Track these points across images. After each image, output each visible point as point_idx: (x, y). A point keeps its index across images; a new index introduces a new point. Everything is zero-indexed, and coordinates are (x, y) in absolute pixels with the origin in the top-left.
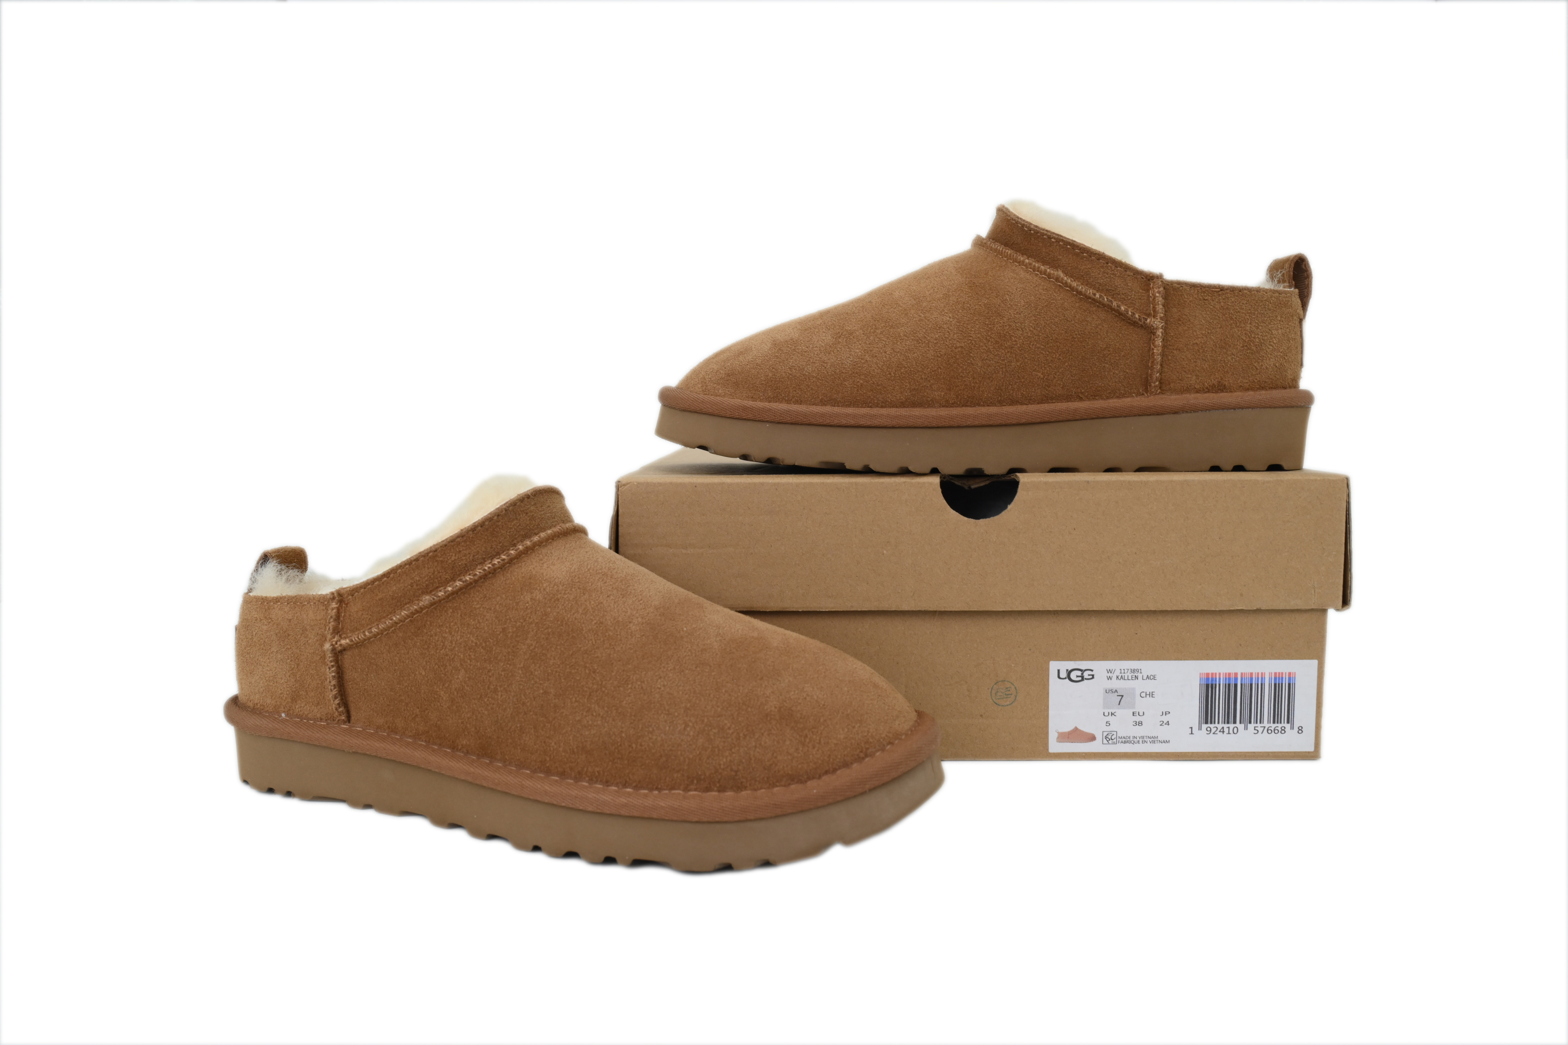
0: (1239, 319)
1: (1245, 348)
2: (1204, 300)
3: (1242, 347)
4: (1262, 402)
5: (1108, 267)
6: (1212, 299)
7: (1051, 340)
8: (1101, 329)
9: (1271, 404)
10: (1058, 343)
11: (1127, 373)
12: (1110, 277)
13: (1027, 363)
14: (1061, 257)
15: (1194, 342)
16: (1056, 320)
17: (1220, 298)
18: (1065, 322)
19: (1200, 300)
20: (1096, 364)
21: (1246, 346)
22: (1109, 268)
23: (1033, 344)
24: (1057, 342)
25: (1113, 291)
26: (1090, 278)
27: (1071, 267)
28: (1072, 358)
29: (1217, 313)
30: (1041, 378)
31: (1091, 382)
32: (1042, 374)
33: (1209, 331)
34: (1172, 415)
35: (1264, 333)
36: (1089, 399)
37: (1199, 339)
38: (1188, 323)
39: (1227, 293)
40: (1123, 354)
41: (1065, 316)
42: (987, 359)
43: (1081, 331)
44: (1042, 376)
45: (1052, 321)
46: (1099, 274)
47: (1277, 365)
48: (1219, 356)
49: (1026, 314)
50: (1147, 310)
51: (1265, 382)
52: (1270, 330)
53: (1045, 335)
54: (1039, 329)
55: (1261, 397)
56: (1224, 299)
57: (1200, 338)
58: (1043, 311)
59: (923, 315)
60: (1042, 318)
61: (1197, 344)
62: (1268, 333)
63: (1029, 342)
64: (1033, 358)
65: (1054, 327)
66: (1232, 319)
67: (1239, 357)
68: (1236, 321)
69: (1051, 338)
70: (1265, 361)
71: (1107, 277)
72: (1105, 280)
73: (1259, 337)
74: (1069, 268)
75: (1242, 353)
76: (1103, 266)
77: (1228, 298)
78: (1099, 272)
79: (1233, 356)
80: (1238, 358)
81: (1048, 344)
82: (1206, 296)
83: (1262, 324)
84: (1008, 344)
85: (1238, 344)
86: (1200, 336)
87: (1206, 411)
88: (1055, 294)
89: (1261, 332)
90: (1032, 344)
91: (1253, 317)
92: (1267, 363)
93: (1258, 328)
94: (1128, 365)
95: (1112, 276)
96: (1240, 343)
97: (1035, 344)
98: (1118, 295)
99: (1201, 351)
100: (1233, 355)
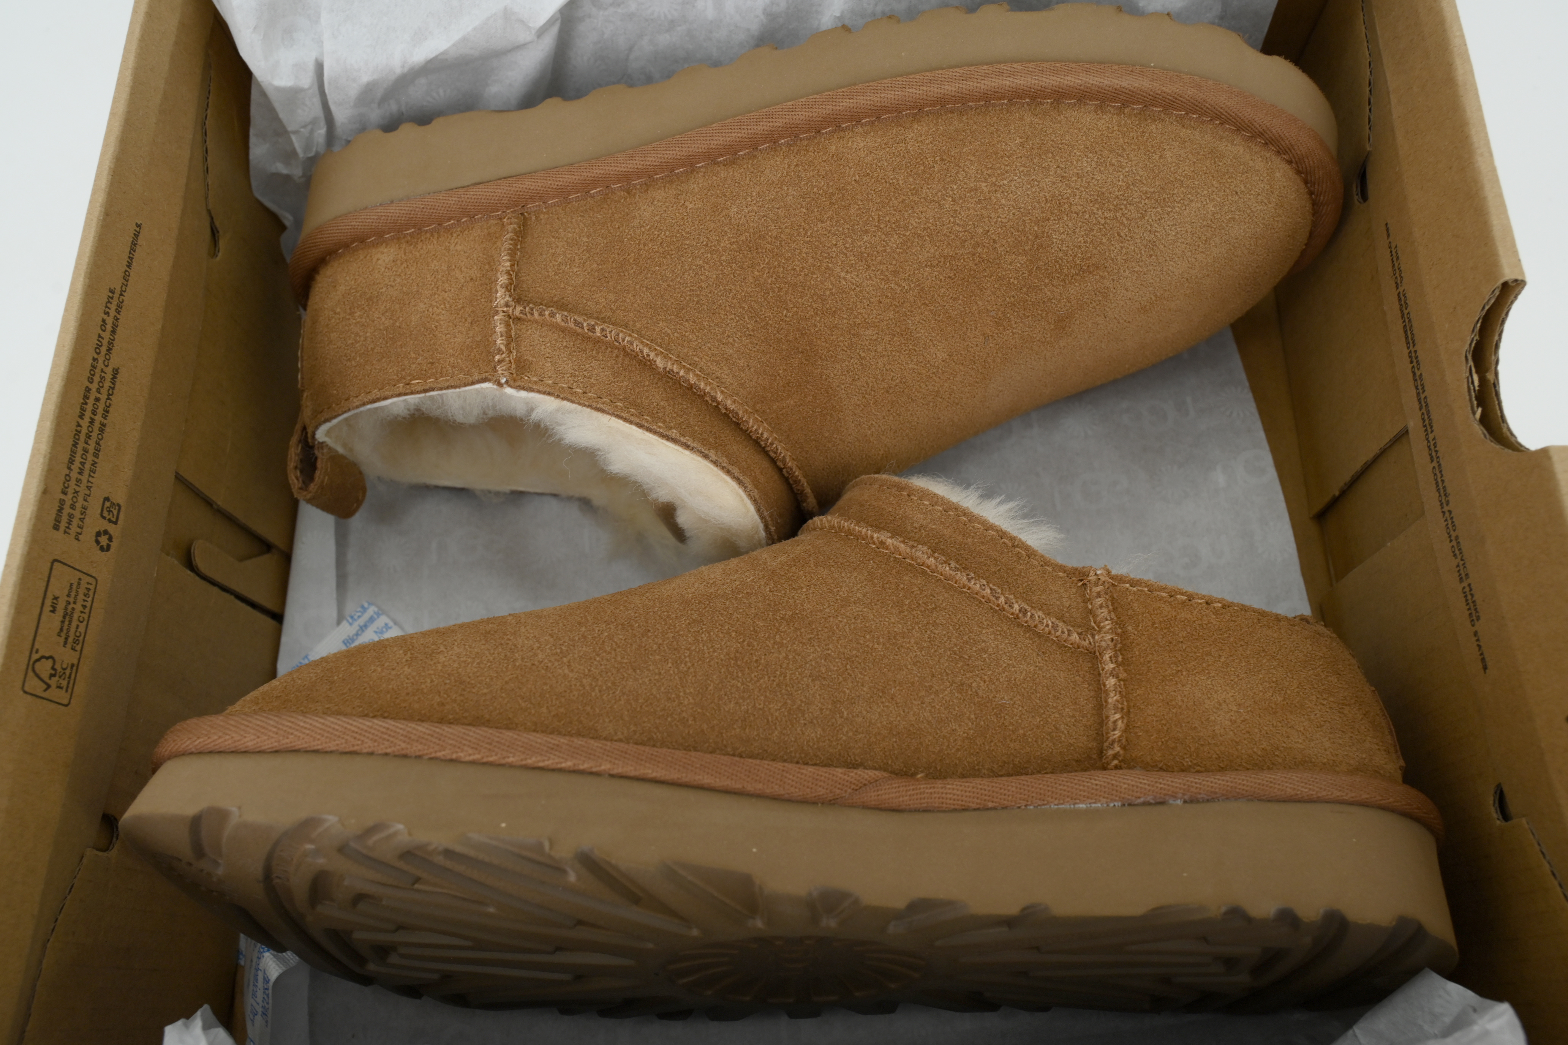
10: (661, 251)
11: (553, 237)
12: (579, 372)
14: (662, 403)
42: (778, 208)
58: (688, 298)
59: (892, 285)
60: (689, 285)
72: (587, 366)
76: (592, 387)
78: (598, 378)
84: (744, 238)
88: (669, 331)
95: (577, 373)
98: (566, 347)
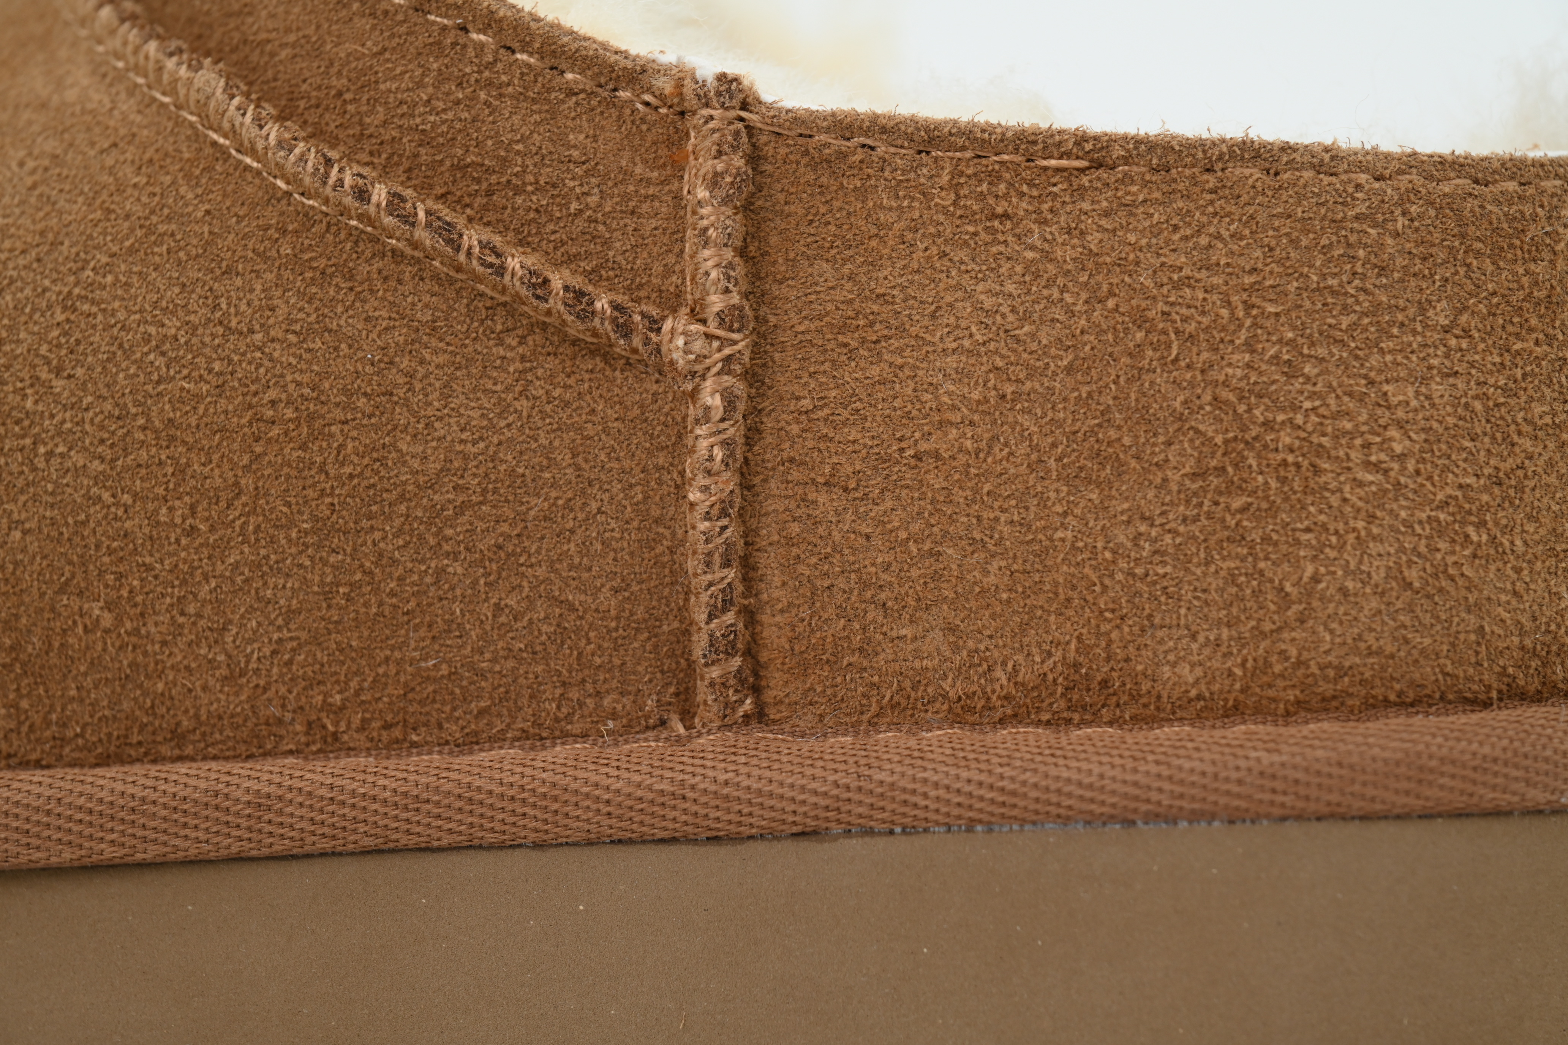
0: (1185, 320)
1: (1215, 481)
2: (994, 216)
3: (1194, 476)
4: (1279, 785)
5: (464, 46)
6: (1039, 212)
7: (144, 428)
8: (410, 375)
9: (1334, 797)
10: (183, 448)
11: (572, 609)
13: (24, 550)
15: (923, 446)
16: (172, 325)
17: (1086, 206)
18: (214, 336)
19: (968, 217)
20: (394, 562)
21: (1221, 470)
22: (471, 53)
23: (50, 454)
24: (172, 439)
25: (489, 171)
26: (373, 102)
27: (294, 45)
28: (258, 528)
29: (1063, 289)
30: (107, 631)
31: (381, 655)
32: (108, 606)
33: (1009, 389)
34: (789, 845)
35: (1332, 401)
36: (374, 747)
37: (954, 433)
38: (895, 343)
39: (1127, 180)
40: (538, 505)
41: (216, 307)
43: (299, 384)
44: (107, 620)
45: (152, 330)
46: (420, 85)
47: (1413, 575)
48: (1065, 527)
49: (28, 291)
50: (668, 271)
51: (1341, 672)
52: (1371, 383)
53: (108, 406)
54: (79, 372)
55: (1276, 758)
56: (1107, 214)
57: (956, 425)
58: (112, 278)
60: (101, 317)
61: (937, 456)
62: (1362, 399)
63: (28, 441)
64: (53, 522)
65: (160, 361)
66: (1141, 320)
67: (1174, 532)
68: (1164, 332)
69: (141, 421)
70: (1332, 554)
71: (458, 102)
73: (1299, 419)
74: (284, 54)
75: (1191, 513)
77: (1133, 204)
79: (1143, 528)
80: (1168, 539)
81: (126, 452)
82: (1006, 196)
83: (1321, 352)
85: (1173, 460)
86: (956, 417)
87: (970, 830)
89: (1312, 396)
90: (42, 450)
91: (1271, 309)
92: (1346, 567)
93: (1291, 371)
94: (571, 568)
96: (1182, 453)
97: (61, 449)
99: (959, 496)
100: (1143, 518)
